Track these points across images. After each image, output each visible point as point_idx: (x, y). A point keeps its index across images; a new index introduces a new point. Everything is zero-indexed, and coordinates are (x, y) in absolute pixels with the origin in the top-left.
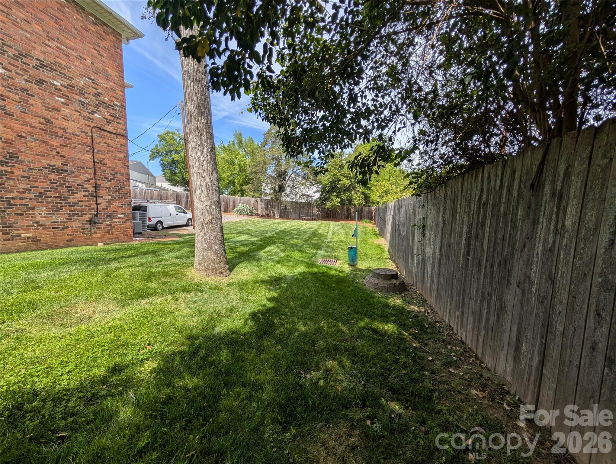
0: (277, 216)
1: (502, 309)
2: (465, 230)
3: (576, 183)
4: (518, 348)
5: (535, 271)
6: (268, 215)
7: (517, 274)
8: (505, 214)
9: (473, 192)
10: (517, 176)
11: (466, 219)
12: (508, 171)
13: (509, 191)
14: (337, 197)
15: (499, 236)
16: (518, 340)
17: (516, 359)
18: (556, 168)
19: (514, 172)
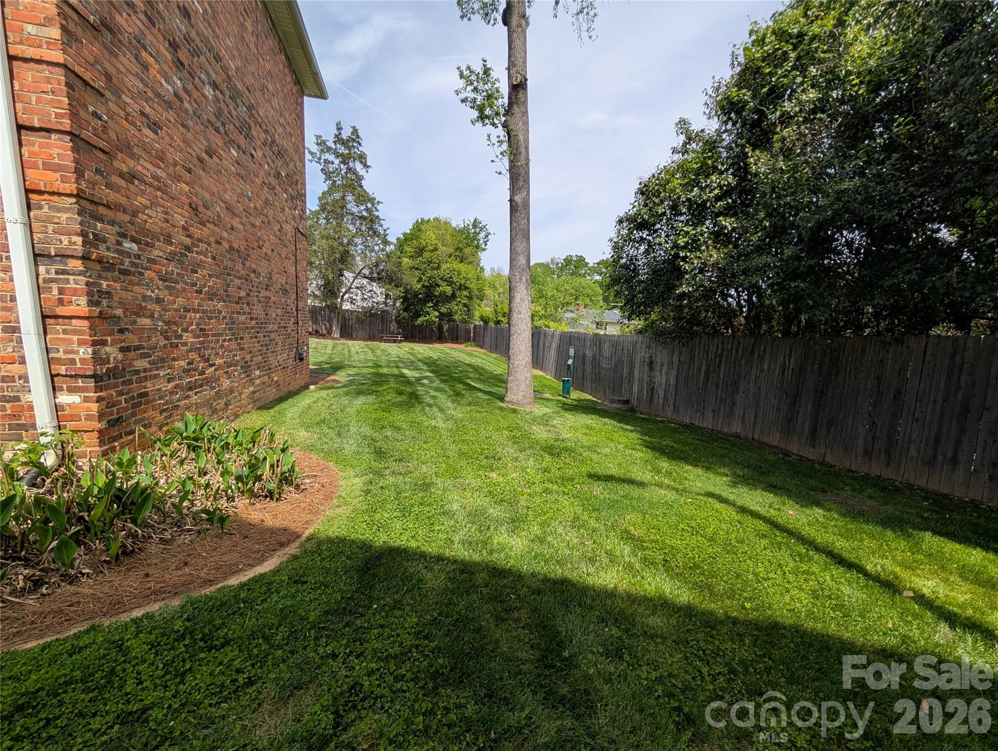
0: (336, 335)
1: (734, 403)
2: (704, 368)
3: (767, 355)
4: (744, 417)
5: (751, 386)
6: (317, 332)
7: (742, 388)
8: (735, 362)
9: (711, 348)
10: (741, 346)
11: (705, 362)
12: (736, 343)
13: (737, 351)
14: (434, 310)
15: (731, 371)
16: (744, 414)
17: (743, 422)
18: (760, 349)
19: (739, 343)
